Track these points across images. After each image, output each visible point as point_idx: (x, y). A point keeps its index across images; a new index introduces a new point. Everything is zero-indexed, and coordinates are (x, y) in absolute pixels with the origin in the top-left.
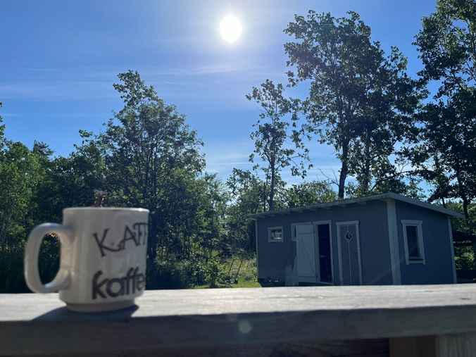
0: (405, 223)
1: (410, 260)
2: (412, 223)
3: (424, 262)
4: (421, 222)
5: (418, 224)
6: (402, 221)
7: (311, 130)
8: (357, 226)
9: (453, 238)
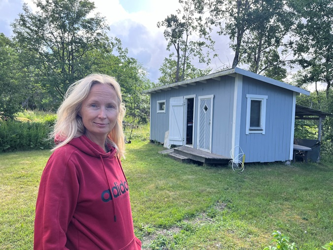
0: (251, 97)
1: (251, 130)
2: (257, 97)
3: (264, 132)
4: (266, 97)
5: (263, 98)
6: (248, 96)
7: (213, 23)
8: (212, 99)
9: (296, 112)
